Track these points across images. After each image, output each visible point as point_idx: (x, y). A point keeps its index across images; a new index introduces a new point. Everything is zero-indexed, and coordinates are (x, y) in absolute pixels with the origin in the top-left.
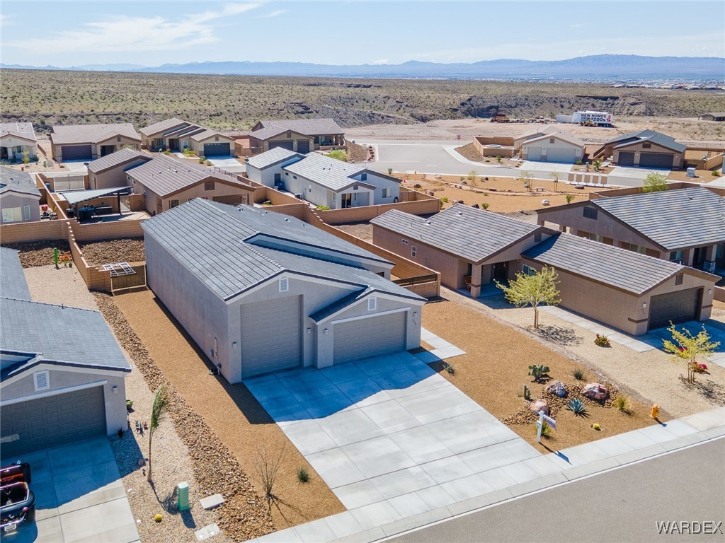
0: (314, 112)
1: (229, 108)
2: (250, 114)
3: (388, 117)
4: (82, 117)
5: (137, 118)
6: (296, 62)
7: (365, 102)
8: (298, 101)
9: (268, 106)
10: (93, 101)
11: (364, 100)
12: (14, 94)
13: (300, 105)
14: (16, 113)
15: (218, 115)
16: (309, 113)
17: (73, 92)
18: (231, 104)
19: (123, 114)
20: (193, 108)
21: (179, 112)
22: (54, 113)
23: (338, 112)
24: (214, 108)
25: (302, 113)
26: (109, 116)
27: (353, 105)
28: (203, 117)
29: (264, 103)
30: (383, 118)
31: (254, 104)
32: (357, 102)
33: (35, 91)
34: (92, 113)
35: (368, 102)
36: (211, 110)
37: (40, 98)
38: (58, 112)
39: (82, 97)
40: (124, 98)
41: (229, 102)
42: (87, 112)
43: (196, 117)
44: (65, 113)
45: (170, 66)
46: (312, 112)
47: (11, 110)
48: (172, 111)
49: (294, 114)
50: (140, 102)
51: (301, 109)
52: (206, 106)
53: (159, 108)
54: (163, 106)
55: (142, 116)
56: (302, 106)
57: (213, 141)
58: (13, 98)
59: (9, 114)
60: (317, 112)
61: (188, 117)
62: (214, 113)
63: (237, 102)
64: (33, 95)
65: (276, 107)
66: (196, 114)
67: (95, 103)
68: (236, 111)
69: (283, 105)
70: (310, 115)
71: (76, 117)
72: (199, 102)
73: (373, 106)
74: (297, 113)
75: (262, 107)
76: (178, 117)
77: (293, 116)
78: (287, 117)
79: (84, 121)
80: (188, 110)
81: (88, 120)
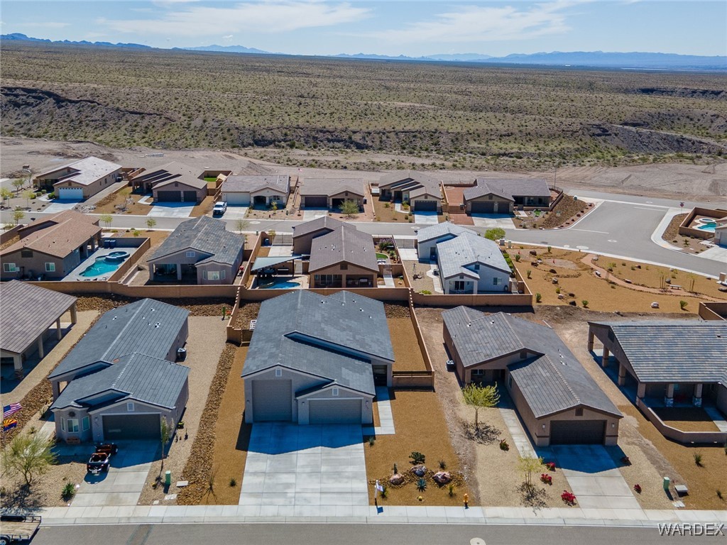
0: (613, 135)
1: (521, 128)
2: (541, 136)
3: (700, 142)
4: (384, 134)
5: (432, 136)
6: (656, 52)
8: (597, 122)
9: (563, 127)
10: (396, 118)
11: (688, 117)
12: (333, 110)
13: (598, 127)
14: (331, 129)
15: (509, 136)
16: (606, 135)
17: (382, 109)
18: (524, 124)
19: (420, 132)
20: (485, 128)
21: (471, 132)
22: (361, 130)
23: (640, 136)
24: (507, 128)
25: (599, 135)
26: (408, 134)
28: (493, 137)
29: (559, 124)
30: (693, 143)
31: (548, 124)
32: (679, 119)
33: (351, 107)
34: (393, 130)
35: (691, 120)
36: (503, 129)
37: (353, 114)
38: (364, 129)
39: (388, 114)
40: (425, 116)
41: (523, 122)
42: (388, 129)
43: (487, 137)
44: (370, 129)
45: (516, 56)
46: (610, 135)
47: (327, 126)
48: (465, 130)
49: (589, 137)
50: (438, 120)
51: (599, 131)
52: (499, 126)
53: (454, 127)
54: (458, 125)
55: (437, 135)
56: (600, 128)
57: (422, 199)
58: (331, 114)
60: (616, 135)
61: (479, 136)
62: (504, 133)
63: (532, 122)
64: (349, 112)
65: (571, 129)
66: (487, 133)
67: (398, 119)
68: (528, 132)
69: (579, 126)
70: (607, 137)
71: (379, 133)
72: (494, 121)
73: (697, 125)
74: (594, 135)
75: (556, 128)
76: (469, 137)
77: (587, 139)
78: (581, 140)
79: (384, 138)
80: (481, 129)
81: (388, 137)
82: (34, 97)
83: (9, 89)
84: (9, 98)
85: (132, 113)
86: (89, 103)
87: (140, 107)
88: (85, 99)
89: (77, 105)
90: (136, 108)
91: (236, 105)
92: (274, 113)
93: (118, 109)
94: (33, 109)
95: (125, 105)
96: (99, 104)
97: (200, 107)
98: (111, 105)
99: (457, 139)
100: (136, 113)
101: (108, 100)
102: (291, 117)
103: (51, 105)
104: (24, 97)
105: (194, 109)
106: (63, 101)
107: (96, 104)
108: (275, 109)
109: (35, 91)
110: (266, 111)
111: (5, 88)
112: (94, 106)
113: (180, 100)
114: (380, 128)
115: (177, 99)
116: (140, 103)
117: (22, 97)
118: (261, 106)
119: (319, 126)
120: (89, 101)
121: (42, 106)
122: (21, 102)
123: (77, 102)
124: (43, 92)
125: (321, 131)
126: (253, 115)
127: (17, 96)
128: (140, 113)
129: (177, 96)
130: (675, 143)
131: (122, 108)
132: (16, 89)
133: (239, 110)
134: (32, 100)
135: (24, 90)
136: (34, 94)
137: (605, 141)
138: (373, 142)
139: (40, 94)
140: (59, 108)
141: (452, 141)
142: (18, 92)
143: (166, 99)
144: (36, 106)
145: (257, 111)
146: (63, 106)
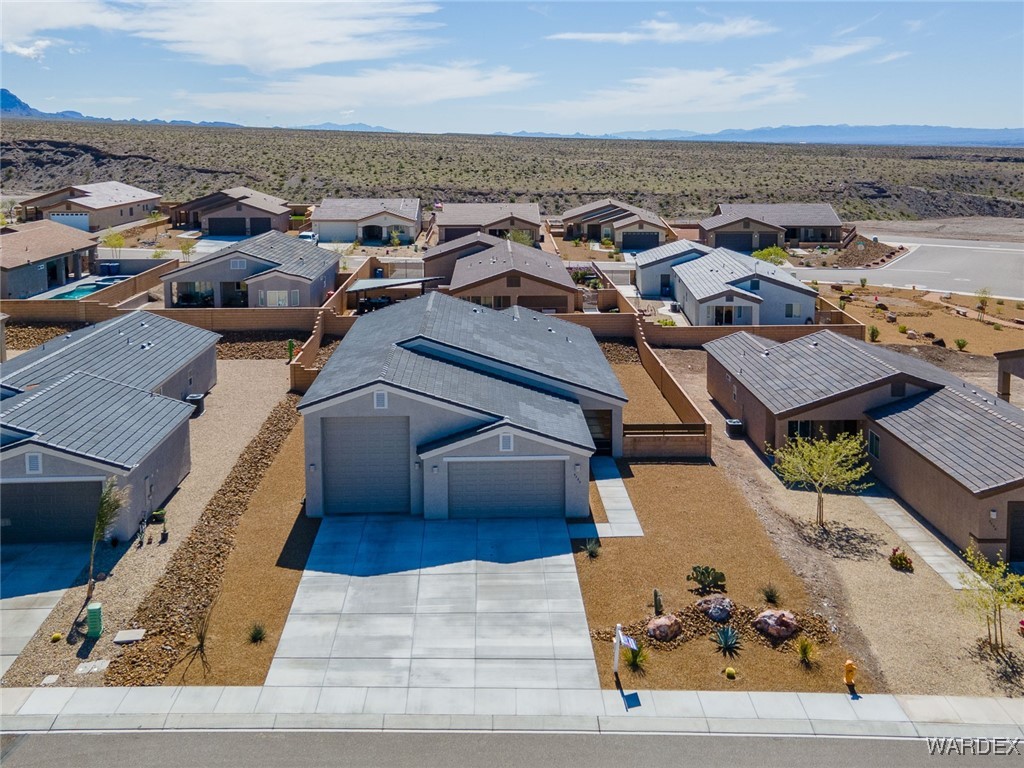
0: (893, 197)
1: (760, 188)
2: (789, 197)
4: (561, 196)
5: (631, 199)
6: (923, 125)
7: (996, 184)
8: (869, 180)
9: (819, 186)
10: (579, 177)
11: (995, 180)
12: (488, 166)
13: (871, 185)
14: (485, 190)
15: (742, 198)
16: (884, 197)
17: (558, 166)
18: (764, 183)
20: (708, 188)
21: (687, 193)
24: (738, 188)
25: (873, 197)
27: (973, 187)
28: (720, 200)
29: (813, 183)
31: (799, 183)
32: (981, 183)
33: (512, 164)
34: (574, 191)
35: (1000, 183)
36: (733, 189)
37: (517, 171)
38: (533, 190)
39: (567, 172)
40: (620, 174)
41: (761, 181)
42: (567, 190)
43: (710, 199)
44: (540, 191)
45: (732, 133)
46: (889, 196)
47: (479, 187)
48: (678, 191)
49: (858, 199)
50: (638, 179)
51: (872, 192)
52: (728, 186)
53: (662, 188)
54: (667, 185)
55: (638, 197)
56: (874, 188)
57: (635, 229)
58: (485, 171)
59: (476, 191)
60: (898, 197)
61: (699, 199)
62: (736, 194)
63: (775, 180)
64: (509, 169)
65: (831, 188)
66: (710, 195)
67: (581, 179)
68: (769, 193)
69: (844, 185)
70: (885, 200)
71: (553, 196)
72: (719, 180)
73: (1009, 190)
74: (866, 196)
75: (810, 188)
76: (685, 200)
77: (857, 201)
78: (848, 203)
79: (562, 202)
80: (701, 189)
81: (566, 201)
82: (64, 153)
83: (31, 143)
84: (28, 155)
85: (200, 171)
86: (141, 160)
87: (213, 164)
88: (136, 153)
89: (124, 162)
90: (207, 165)
91: (349, 160)
92: (402, 170)
93: (181, 167)
94: (61, 169)
95: (191, 161)
96: (154, 161)
97: (298, 163)
98: (171, 162)
99: (668, 203)
100: (206, 172)
101: (168, 156)
102: (427, 175)
103: (87, 163)
104: (51, 154)
105: (289, 165)
106: (104, 158)
107: (150, 160)
108: (404, 165)
109: (66, 145)
110: (392, 167)
111: (25, 141)
112: (148, 163)
113: (270, 155)
114: (555, 189)
115: (265, 153)
116: (213, 159)
117: (46, 153)
118: (385, 162)
119: (467, 186)
120: (141, 157)
121: (74, 164)
122: (45, 159)
123: (124, 158)
124: (77, 146)
125: (471, 193)
126: (372, 172)
127: (40, 151)
128: (212, 172)
129: (266, 150)
130: (987, 208)
131: (187, 164)
132: (39, 142)
133: (353, 166)
134: (61, 157)
135: (51, 143)
136: (64, 149)
137: (883, 206)
138: (545, 207)
139: (74, 149)
140: (98, 166)
141: (661, 205)
142: (42, 146)
143: (250, 153)
144: (67, 164)
145: (379, 168)
146: (103, 164)
